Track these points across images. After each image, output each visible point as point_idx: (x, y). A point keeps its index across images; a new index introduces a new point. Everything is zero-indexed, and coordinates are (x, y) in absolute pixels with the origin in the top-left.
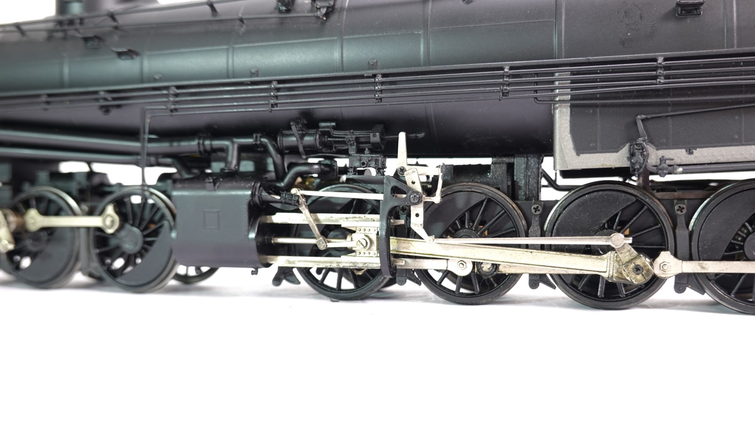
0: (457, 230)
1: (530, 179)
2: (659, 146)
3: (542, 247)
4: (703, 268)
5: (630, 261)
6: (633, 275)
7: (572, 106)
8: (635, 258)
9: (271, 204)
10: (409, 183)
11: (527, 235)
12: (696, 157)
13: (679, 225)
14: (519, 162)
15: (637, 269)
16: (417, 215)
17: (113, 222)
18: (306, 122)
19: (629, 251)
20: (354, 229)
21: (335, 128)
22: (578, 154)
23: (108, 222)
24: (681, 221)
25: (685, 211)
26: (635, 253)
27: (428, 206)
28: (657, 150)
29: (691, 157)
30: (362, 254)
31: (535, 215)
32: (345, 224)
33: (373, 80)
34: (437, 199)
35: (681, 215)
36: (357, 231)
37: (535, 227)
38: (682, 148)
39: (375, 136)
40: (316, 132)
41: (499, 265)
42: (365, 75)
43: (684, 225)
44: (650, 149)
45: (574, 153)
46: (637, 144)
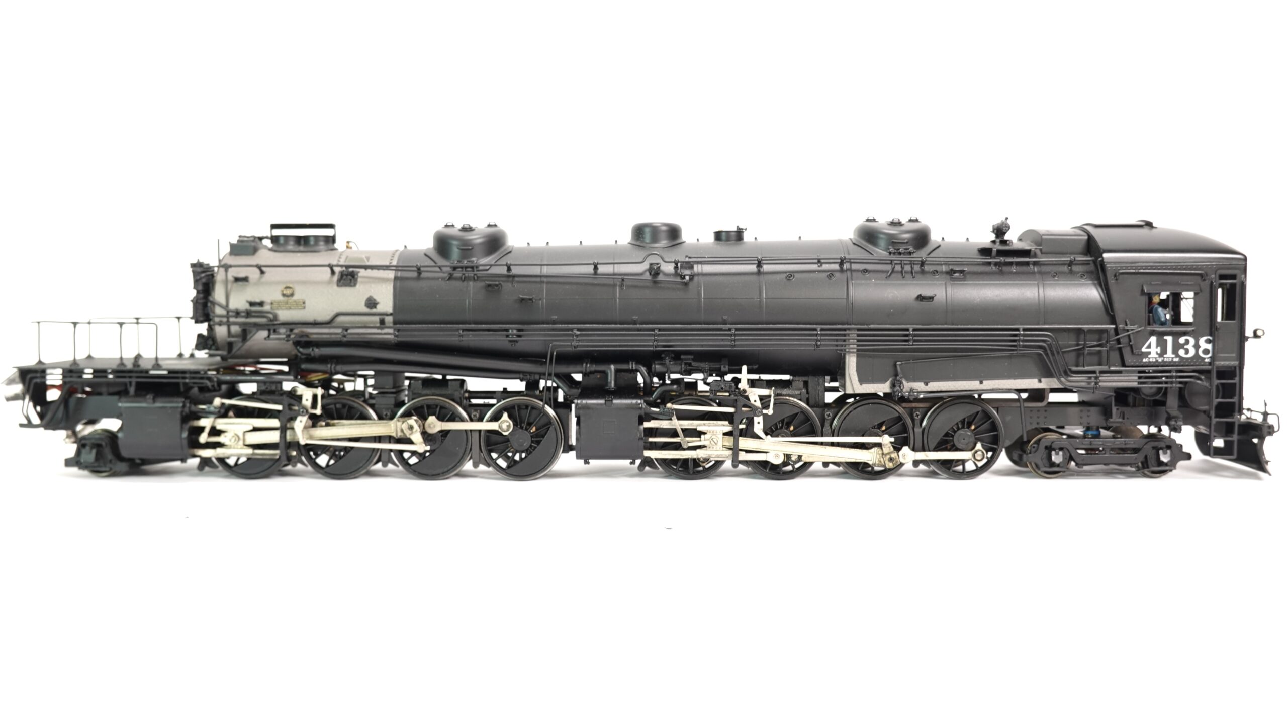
0: (773, 431)
1: (820, 392)
2: (908, 380)
3: (832, 444)
4: (927, 456)
5: (889, 453)
6: (887, 462)
7: (858, 356)
8: (892, 453)
9: (651, 415)
10: (752, 401)
11: (822, 436)
12: (929, 387)
13: (916, 426)
14: (811, 380)
15: (891, 459)
16: (759, 423)
17: (509, 426)
18: (673, 356)
19: (889, 447)
20: (705, 431)
21: (694, 360)
22: (861, 384)
23: (504, 426)
24: (917, 422)
25: (919, 416)
26: (892, 449)
27: (765, 416)
28: (908, 382)
29: (927, 387)
30: (711, 449)
31: (827, 419)
32: (699, 429)
33: (729, 332)
34: (770, 412)
35: (917, 419)
36: (708, 433)
37: (827, 428)
38: (922, 382)
39: (725, 367)
40: (682, 362)
41: (802, 456)
42: (724, 328)
43: (919, 426)
44: (904, 382)
45: (858, 383)
46: (897, 381)
